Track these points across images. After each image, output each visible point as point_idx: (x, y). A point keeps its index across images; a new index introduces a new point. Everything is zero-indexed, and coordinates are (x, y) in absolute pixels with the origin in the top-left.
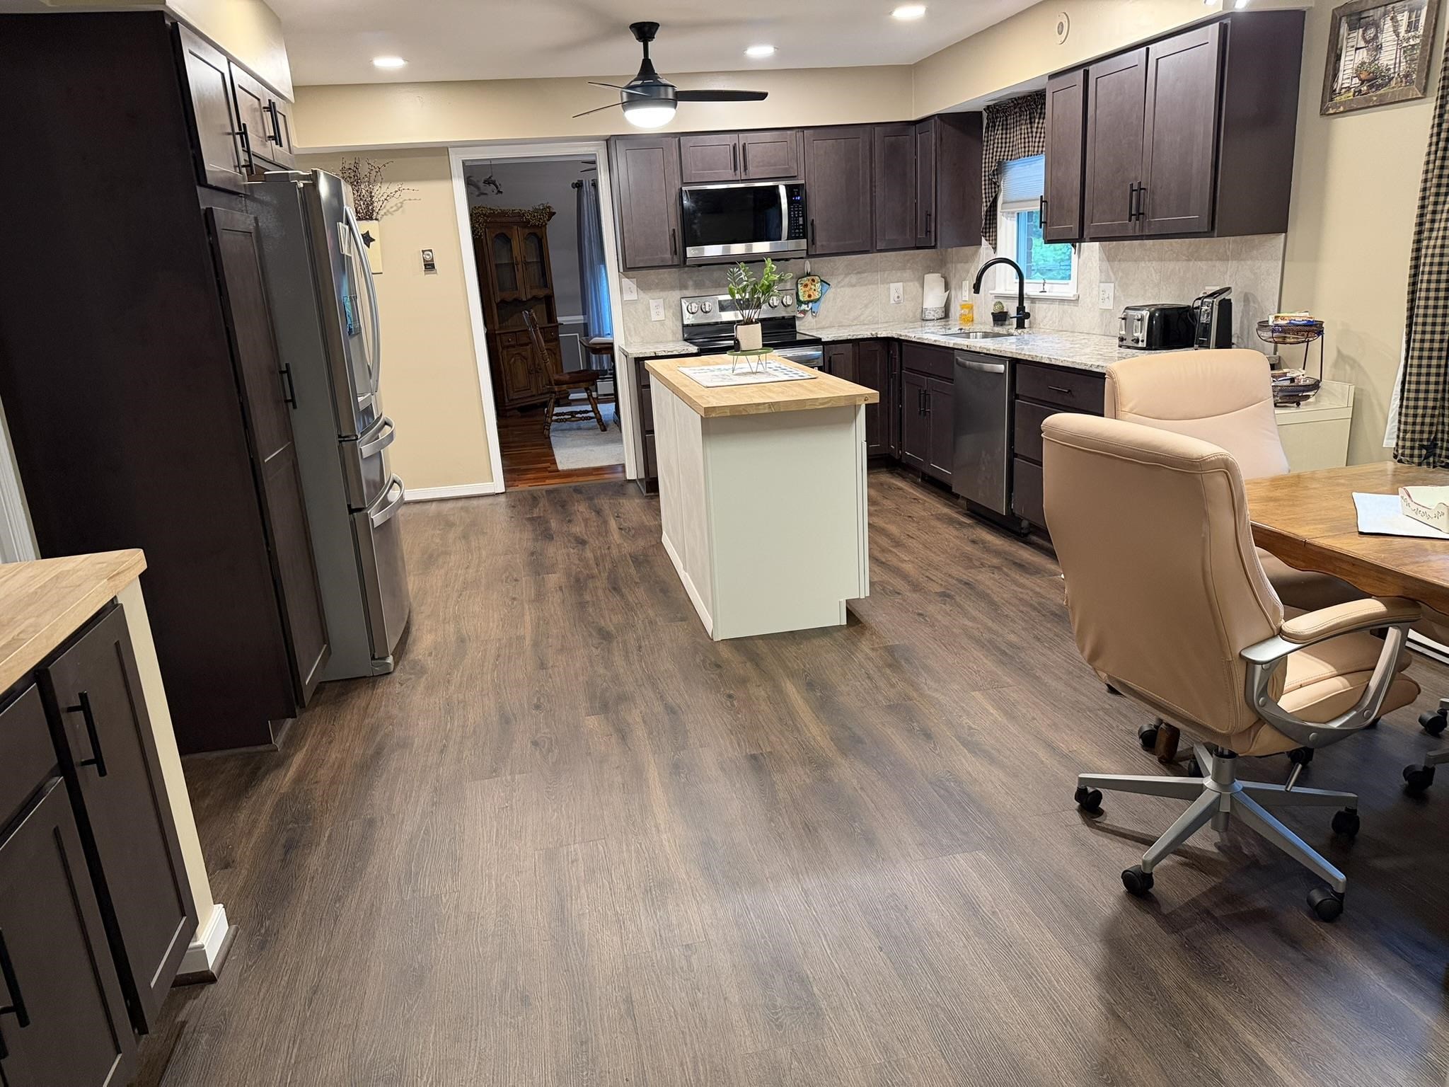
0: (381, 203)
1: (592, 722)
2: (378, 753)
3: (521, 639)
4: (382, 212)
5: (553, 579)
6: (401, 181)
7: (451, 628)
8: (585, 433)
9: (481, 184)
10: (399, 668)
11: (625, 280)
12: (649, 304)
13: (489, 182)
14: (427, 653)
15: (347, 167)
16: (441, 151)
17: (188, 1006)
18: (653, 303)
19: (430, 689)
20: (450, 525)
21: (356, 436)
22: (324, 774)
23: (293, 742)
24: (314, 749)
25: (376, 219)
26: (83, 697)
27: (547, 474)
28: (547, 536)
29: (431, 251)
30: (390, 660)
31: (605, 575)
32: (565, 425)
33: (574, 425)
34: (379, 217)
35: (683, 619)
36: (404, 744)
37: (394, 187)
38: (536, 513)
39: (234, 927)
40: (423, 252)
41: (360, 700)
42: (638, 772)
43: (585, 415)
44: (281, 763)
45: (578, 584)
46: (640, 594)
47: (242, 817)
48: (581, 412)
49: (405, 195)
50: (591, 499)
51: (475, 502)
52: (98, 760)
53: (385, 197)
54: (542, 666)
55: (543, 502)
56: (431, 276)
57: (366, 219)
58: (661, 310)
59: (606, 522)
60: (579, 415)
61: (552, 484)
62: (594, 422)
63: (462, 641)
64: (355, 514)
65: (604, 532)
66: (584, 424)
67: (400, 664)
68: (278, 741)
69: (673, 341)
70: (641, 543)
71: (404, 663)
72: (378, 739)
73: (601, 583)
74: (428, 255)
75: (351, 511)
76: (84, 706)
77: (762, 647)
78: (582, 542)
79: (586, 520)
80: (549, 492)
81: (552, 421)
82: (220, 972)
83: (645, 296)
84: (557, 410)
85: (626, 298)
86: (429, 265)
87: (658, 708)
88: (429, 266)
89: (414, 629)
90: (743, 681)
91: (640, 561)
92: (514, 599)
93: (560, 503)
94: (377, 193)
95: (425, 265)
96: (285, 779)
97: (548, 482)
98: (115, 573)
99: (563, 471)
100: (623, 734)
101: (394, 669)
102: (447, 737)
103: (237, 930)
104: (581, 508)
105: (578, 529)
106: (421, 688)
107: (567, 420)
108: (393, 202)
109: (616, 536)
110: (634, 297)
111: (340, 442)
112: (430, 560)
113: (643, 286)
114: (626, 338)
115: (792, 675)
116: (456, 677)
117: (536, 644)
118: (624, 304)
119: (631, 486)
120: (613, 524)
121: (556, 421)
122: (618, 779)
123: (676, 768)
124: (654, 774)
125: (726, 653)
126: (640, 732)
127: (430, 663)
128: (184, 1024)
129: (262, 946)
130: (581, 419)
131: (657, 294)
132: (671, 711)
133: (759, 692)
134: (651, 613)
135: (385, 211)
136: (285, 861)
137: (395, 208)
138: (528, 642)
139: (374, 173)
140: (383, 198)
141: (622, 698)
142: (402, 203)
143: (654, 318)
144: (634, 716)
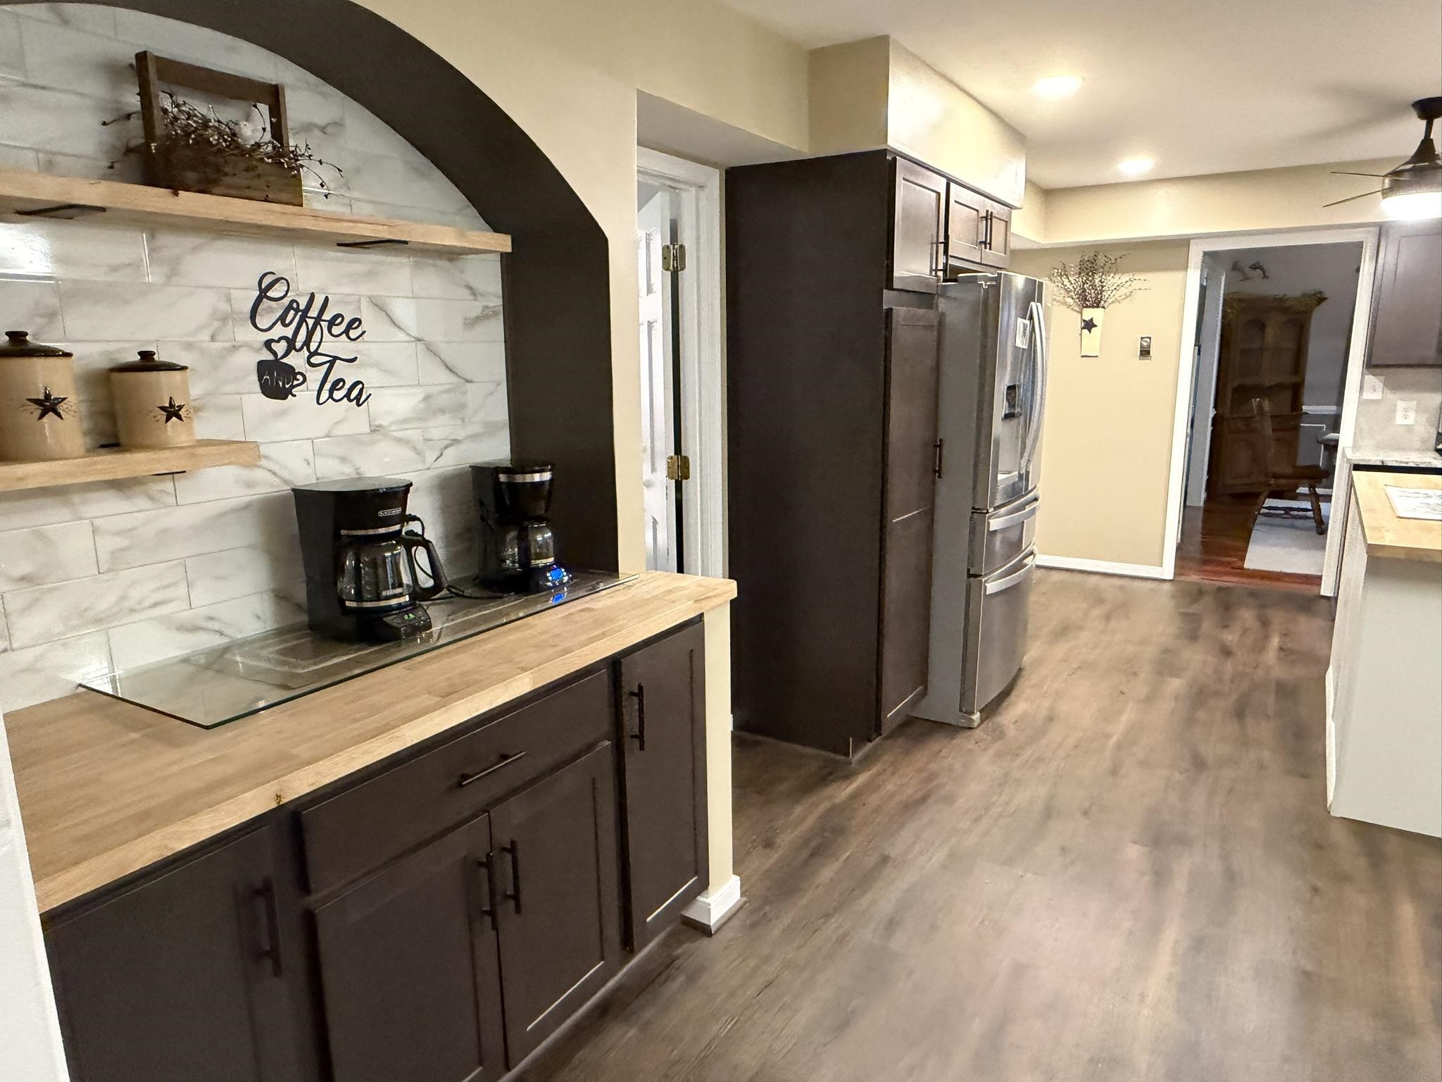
0: (1109, 292)
1: (1133, 852)
2: (924, 799)
3: (1108, 736)
4: (1110, 301)
5: (1175, 684)
6: (1132, 272)
7: (1047, 703)
8: (1298, 533)
9: (1247, 270)
10: (982, 726)
11: (1370, 378)
12: (1396, 406)
13: (1255, 267)
14: (1014, 720)
15: (1086, 259)
16: (1182, 243)
17: (686, 946)
18: (1401, 405)
19: (999, 755)
20: (1100, 600)
21: (988, 510)
22: (874, 800)
23: (867, 761)
24: (879, 774)
25: (1103, 307)
26: (640, 688)
27: (1229, 569)
28: (1192, 636)
29: (1150, 338)
30: (976, 717)
31: (1234, 697)
32: (1278, 521)
33: (1288, 522)
34: (1106, 305)
35: (1304, 776)
36: (949, 800)
37: (1125, 278)
38: (1194, 609)
39: (744, 899)
40: (1142, 338)
41: (937, 744)
42: (1154, 929)
43: (1301, 513)
44: (849, 776)
45: (1199, 697)
46: (1264, 730)
47: (799, 810)
48: (1299, 510)
49: (1135, 285)
50: (1262, 606)
51: (1136, 583)
52: (640, 737)
53: (1115, 286)
54: (1114, 772)
55: (1207, 601)
56: (1145, 362)
57: (1093, 307)
58: (1412, 415)
59: (1266, 638)
60: (1295, 513)
61: (1229, 581)
62: (1312, 523)
63: (1050, 719)
64: (972, 579)
65: (1260, 646)
66: (1299, 523)
67: (986, 723)
68: (856, 758)
69: (1418, 450)
70: (1299, 672)
71: (989, 724)
72: (930, 787)
73: (1228, 703)
74: (1146, 341)
75: (970, 576)
76: (640, 694)
77: (1393, 846)
78: (1226, 652)
79: (1245, 631)
80: (1220, 589)
81: (1259, 514)
82: (716, 932)
83: (1390, 396)
84: (1270, 502)
85: (1367, 395)
86: (1145, 351)
87: (1216, 867)
88: (1145, 353)
89: (1014, 693)
90: (1342, 879)
91: (1286, 691)
92: (1122, 693)
93: (1226, 604)
94: (1109, 283)
95: (1141, 351)
96: (842, 792)
97: (1226, 578)
98: (703, 597)
99: (1248, 569)
100: (1160, 877)
101: (979, 725)
102: (987, 809)
103: (746, 902)
104: (1247, 616)
105: (1230, 637)
106: (991, 752)
107: (1277, 516)
108: (1123, 291)
109: (1271, 655)
110: (1377, 396)
111: (973, 513)
112: (1064, 631)
113: (1392, 386)
114: (1355, 440)
115: (1418, 895)
116: (1027, 754)
117: (1119, 746)
118: (1362, 403)
119: (1324, 603)
120: (1275, 642)
121: (1265, 515)
122: (1127, 925)
123: (1198, 944)
124: (1172, 936)
125: (1339, 836)
126: (1180, 884)
127: (1011, 731)
128: (677, 958)
129: (754, 925)
130: (1295, 517)
131: (1406, 395)
132: (1231, 876)
133: (1358, 900)
134: (1266, 755)
135: (1113, 299)
136: (806, 863)
137: (1124, 297)
138: (1113, 741)
139: (1108, 265)
140: (1113, 288)
141: (1183, 841)
142: (1131, 292)
143: (1399, 420)
144: (1184, 866)
